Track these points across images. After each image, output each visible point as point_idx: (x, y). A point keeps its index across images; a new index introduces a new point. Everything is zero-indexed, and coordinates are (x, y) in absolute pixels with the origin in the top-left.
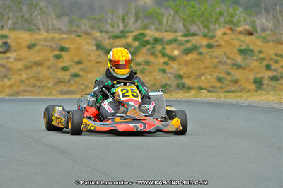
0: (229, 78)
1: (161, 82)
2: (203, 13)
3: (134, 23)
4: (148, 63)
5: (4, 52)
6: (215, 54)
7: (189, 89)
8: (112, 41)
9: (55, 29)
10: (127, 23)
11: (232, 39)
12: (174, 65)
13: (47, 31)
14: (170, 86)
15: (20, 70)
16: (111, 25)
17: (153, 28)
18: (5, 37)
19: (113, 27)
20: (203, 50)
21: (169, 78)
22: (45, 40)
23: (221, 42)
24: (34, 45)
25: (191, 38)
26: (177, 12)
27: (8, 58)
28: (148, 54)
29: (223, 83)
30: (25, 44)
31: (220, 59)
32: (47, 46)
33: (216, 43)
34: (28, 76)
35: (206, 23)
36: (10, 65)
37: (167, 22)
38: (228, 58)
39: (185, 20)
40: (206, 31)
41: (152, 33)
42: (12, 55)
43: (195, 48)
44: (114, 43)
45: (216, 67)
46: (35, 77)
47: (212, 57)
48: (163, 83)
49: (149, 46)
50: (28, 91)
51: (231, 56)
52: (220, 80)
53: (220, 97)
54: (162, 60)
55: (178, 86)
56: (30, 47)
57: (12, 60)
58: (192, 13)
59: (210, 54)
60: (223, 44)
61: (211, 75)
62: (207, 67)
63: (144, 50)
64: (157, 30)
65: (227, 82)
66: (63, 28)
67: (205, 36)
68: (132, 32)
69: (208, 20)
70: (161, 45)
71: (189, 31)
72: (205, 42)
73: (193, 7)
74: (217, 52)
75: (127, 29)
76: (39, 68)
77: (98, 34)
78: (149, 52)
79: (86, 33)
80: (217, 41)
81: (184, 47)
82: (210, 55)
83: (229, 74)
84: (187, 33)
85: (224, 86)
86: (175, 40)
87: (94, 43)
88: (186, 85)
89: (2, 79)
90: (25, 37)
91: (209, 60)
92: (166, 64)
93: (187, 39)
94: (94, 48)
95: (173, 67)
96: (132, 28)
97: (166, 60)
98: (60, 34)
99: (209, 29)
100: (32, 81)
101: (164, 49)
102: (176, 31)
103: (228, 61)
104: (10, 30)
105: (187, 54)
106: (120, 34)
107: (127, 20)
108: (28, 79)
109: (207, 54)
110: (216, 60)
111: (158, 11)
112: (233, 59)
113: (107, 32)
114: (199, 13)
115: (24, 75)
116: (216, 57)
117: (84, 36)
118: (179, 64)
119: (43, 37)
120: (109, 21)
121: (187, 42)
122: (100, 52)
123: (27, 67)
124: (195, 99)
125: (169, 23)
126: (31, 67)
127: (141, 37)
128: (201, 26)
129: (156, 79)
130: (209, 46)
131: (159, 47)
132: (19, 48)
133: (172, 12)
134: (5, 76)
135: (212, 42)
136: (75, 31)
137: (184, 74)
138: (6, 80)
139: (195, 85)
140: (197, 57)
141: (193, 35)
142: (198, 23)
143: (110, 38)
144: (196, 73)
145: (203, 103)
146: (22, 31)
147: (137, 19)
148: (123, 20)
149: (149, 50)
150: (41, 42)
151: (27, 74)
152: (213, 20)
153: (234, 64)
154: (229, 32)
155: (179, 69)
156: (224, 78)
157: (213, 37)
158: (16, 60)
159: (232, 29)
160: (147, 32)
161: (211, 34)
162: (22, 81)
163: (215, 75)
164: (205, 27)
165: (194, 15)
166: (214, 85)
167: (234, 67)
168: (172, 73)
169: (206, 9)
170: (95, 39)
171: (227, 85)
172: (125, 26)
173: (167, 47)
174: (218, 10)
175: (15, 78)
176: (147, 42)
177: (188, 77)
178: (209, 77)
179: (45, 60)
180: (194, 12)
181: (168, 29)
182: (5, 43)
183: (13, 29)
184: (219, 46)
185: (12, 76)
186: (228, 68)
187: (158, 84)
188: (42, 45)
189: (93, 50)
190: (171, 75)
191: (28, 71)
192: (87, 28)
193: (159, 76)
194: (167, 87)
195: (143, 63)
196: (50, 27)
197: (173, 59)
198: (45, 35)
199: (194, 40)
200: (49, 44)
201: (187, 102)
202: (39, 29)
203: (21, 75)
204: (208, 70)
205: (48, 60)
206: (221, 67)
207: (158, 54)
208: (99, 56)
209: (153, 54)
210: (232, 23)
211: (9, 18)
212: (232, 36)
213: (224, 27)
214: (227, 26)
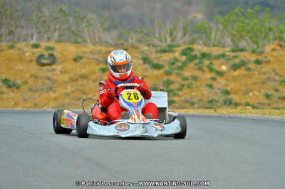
0: (277, 95)
1: (208, 97)
2: (252, 28)
3: (182, 37)
4: (195, 78)
5: (50, 65)
6: (263, 70)
7: (237, 105)
8: (159, 55)
9: (102, 42)
10: (175, 37)
11: (281, 55)
12: (222, 81)
13: (94, 44)
14: (217, 102)
15: (65, 82)
16: (158, 39)
17: (201, 42)
18: (51, 49)
19: (161, 41)
20: (251, 66)
21: (217, 94)
22: (91, 52)
23: (270, 58)
24: (81, 58)
25: (239, 54)
26: (225, 27)
27: (54, 70)
28: (195, 69)
29: (271, 99)
30: (71, 56)
31: (269, 75)
32: (93, 59)
33: (264, 59)
34: (73, 89)
35: (255, 39)
36: (55, 78)
37: (215, 37)
38: (277, 74)
39: (233, 35)
40: (255, 46)
41: (200, 47)
42: (58, 67)
43: (243, 64)
44: (161, 57)
45: (264, 83)
46: (80, 90)
47: (260, 73)
48: (210, 99)
49: (196, 61)
50: (72, 104)
51: (279, 72)
52: (268, 96)
53: (265, 114)
54: (209, 75)
55: (225, 102)
56: (76, 60)
57: (58, 72)
58: (241, 28)
59: (259, 70)
60: (272, 60)
61: (259, 92)
62: (255, 84)
63: (192, 65)
64: (205, 44)
65: (274, 99)
66: (110, 41)
67: (253, 52)
68: (180, 46)
69: (256, 36)
70: (209, 60)
71: (237, 46)
72: (253, 58)
73: (243, 22)
74: (265, 68)
75: (175, 43)
76: (85, 81)
77: (146, 48)
78: (196, 67)
79: (133, 47)
80: (266, 57)
81: (232, 63)
82: (258, 72)
83: (277, 90)
84: (235, 48)
85: (271, 102)
86: (223, 56)
87: (141, 57)
88: (233, 102)
89: (47, 92)
90: (71, 49)
91: (257, 77)
92: (213, 79)
93: (235, 54)
94: (141, 61)
95: (220, 83)
96: (180, 43)
97: (213, 75)
98: (107, 47)
99: (258, 45)
100: (77, 94)
101: (211, 64)
102: (224, 46)
103: (277, 78)
104: (56, 41)
105: (235, 70)
106: (167, 48)
107: (174, 34)
108: (73, 92)
109: (255, 70)
110: (265, 76)
111: (206, 25)
112: (281, 76)
113: (154, 46)
114: (248, 28)
115: (69, 88)
116: (265, 74)
117: (131, 49)
118: (227, 80)
119: (89, 50)
120: (157, 35)
121: (235, 57)
122: (146, 66)
123: (72, 80)
124: (239, 115)
125: (218, 38)
126: (76, 80)
127: (189, 51)
128: (250, 42)
129: (203, 94)
130: (258, 62)
131: (207, 62)
132: (65, 61)
133: (221, 27)
134: (50, 89)
135: (261, 58)
136: (122, 44)
137: (232, 89)
138: (51, 93)
139: (243, 101)
140: (245, 73)
141: (242, 50)
142: (247, 38)
143: (157, 52)
144: (244, 89)
145: (246, 119)
146: (69, 44)
147: (185, 34)
148: (171, 34)
149: (196, 64)
150: (88, 55)
151: (72, 87)
152: (263, 36)
153: (282, 81)
154: (278, 48)
155: (226, 85)
156: (271, 95)
157: (262, 53)
158: (62, 72)
159: (281, 46)
160: (195, 46)
161: (260, 50)
162: (67, 94)
163: (263, 91)
164: (254, 42)
165: (243, 30)
166: (261, 101)
167: (283, 84)
168: (219, 89)
169: (255, 24)
170: (142, 52)
171: (275, 102)
172: (173, 40)
173: (214, 62)
174: (267, 26)
175: (60, 91)
176: (195, 57)
177: (236, 93)
178: (257, 93)
179: (91, 73)
180: (243, 27)
181: (216, 43)
182: (51, 55)
183: (60, 41)
184: (268, 62)
185: (57, 89)
186: (276, 85)
187: (205, 99)
188: (88, 58)
189: (139, 64)
190: (217, 91)
191: (74, 83)
192: (134, 41)
193: (206, 91)
194: (214, 103)
195: (190, 78)
196: (97, 40)
197: (221, 74)
198: (91, 47)
199: (242, 55)
200: (95, 57)
201: (230, 117)
202: (85, 42)
203: (66, 87)
204: (256, 86)
205: (94, 73)
206: (269, 83)
207: (205, 69)
208: (146, 70)
209: (200, 69)
210: (281, 39)
211: (55, 30)
212: (281, 52)
213: (273, 43)
214: (277, 42)
